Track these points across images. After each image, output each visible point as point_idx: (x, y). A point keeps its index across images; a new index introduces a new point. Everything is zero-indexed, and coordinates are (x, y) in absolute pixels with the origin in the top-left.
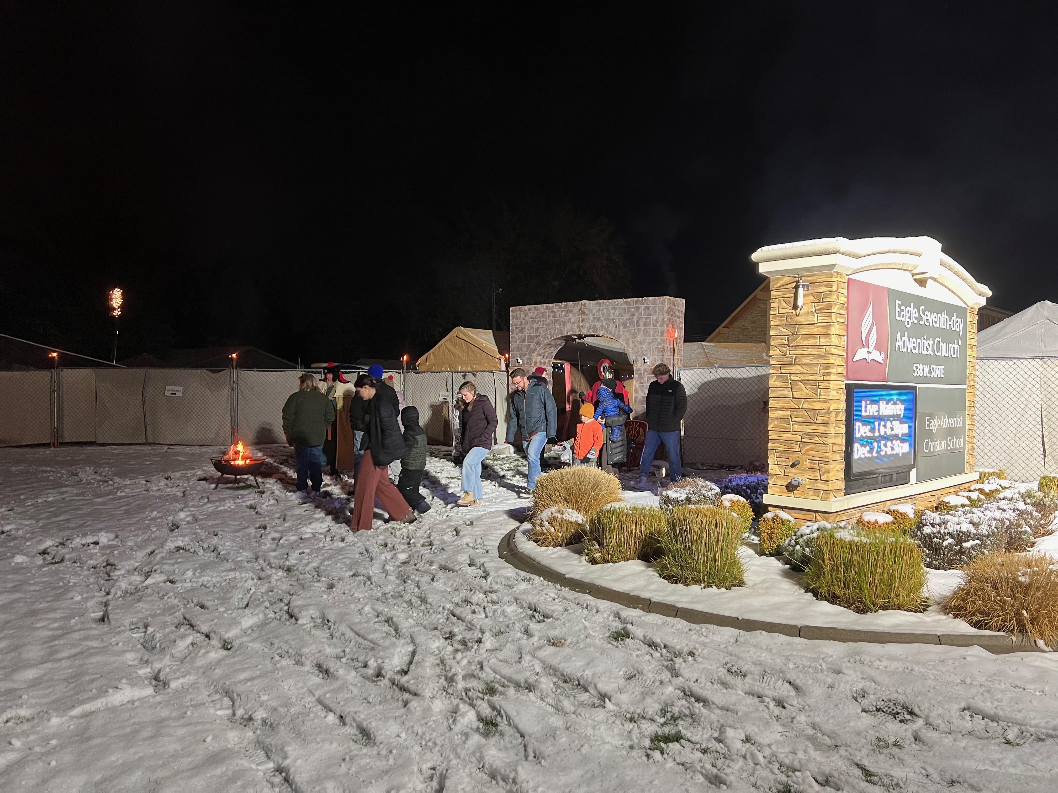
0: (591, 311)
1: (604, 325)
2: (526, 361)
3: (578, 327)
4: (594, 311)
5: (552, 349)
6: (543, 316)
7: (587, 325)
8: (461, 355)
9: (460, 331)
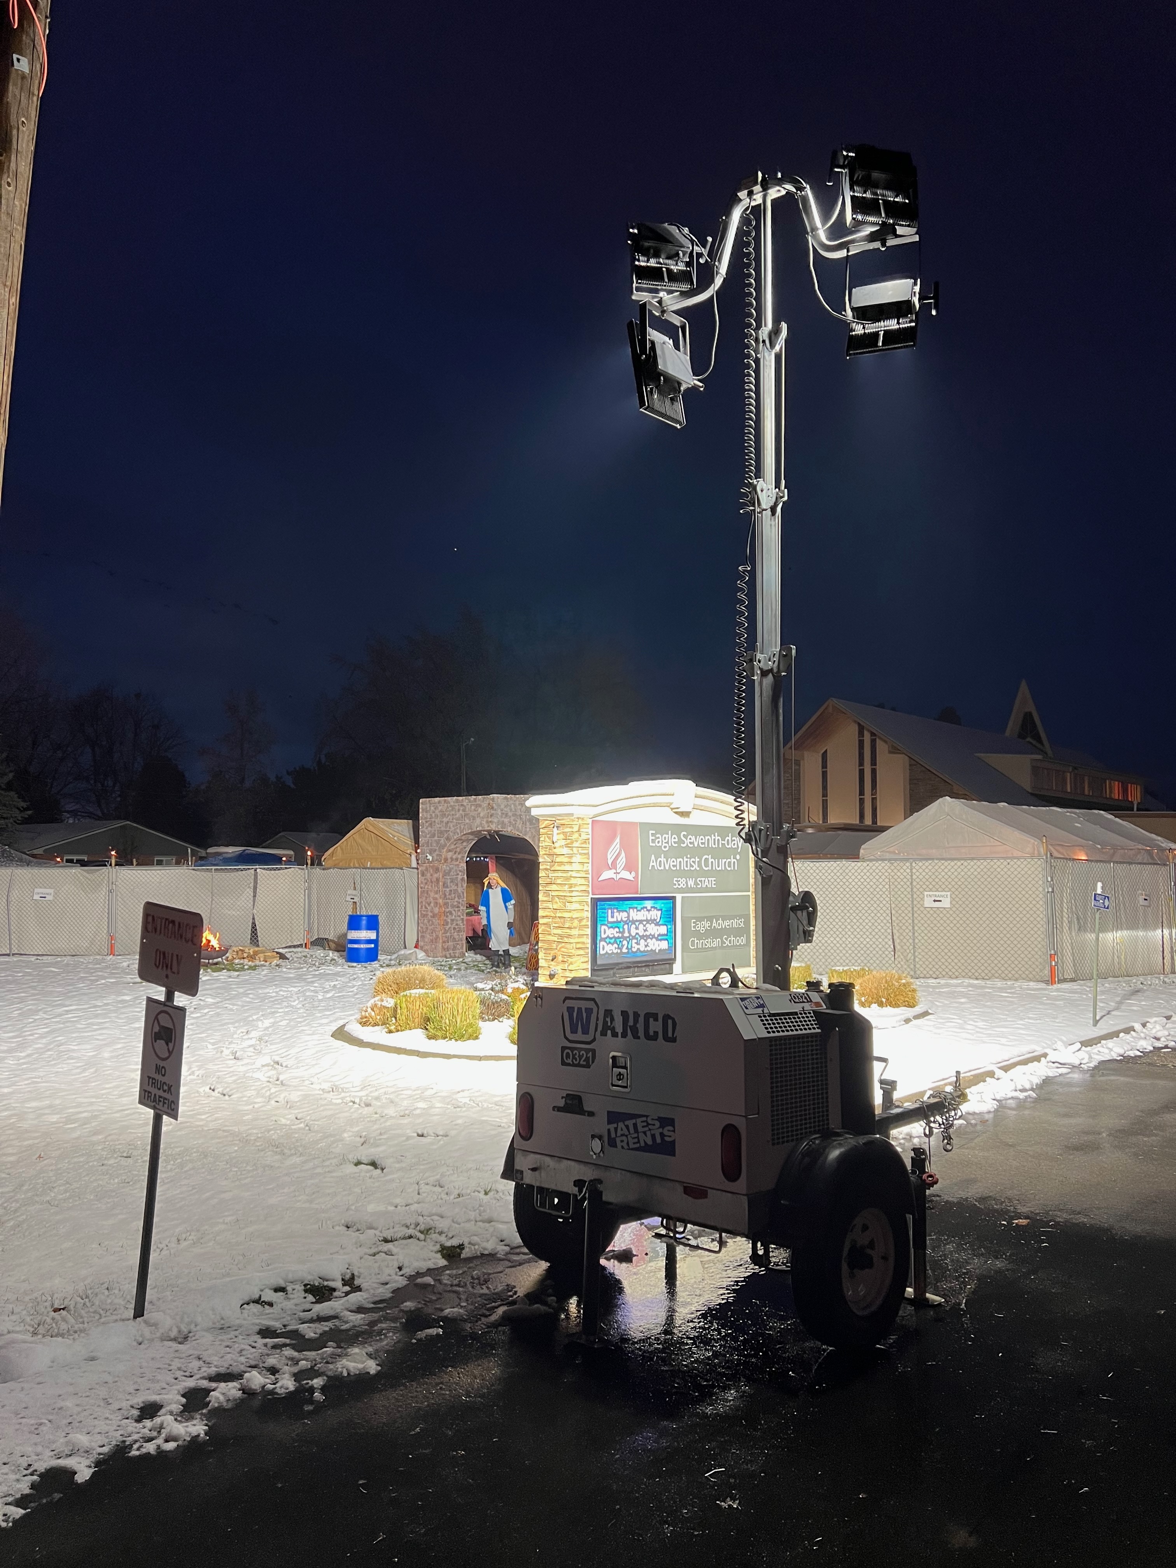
0: (499, 806)
1: (512, 821)
2: (435, 857)
3: (487, 822)
4: (502, 807)
5: (465, 844)
6: (452, 810)
7: (496, 820)
8: (370, 849)
9: (369, 822)
